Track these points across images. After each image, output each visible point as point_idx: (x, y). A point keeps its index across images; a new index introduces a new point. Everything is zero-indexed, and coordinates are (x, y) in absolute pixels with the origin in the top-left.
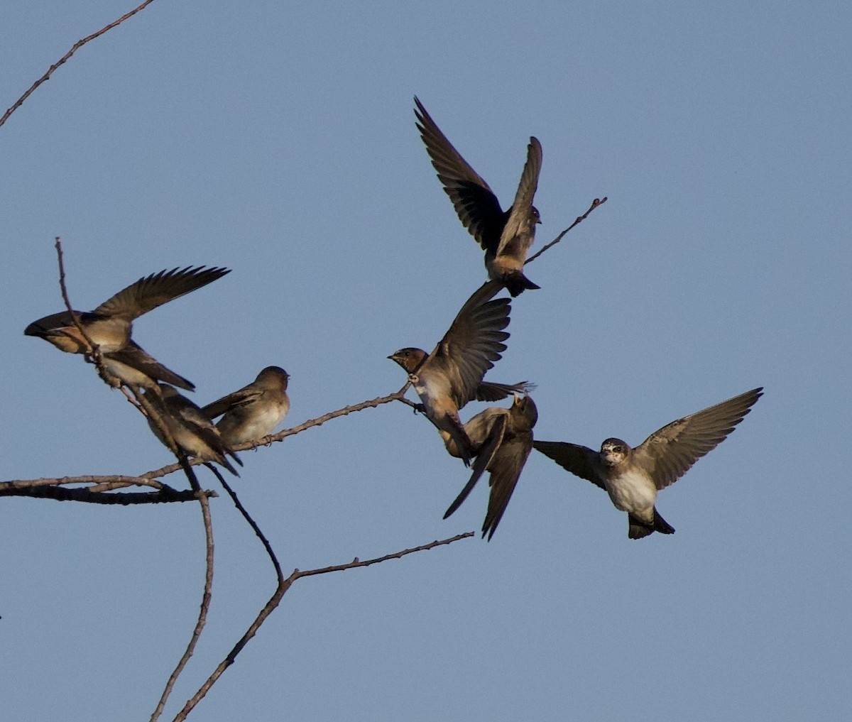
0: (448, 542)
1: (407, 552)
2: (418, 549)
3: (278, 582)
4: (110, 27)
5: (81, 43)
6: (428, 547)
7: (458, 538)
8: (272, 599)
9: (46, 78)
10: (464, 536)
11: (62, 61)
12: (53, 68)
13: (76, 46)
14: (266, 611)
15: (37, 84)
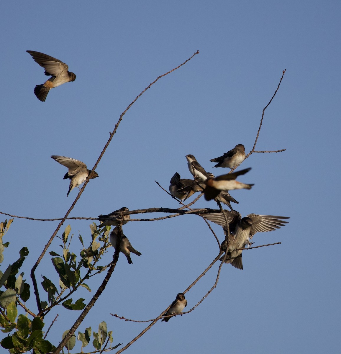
0: (273, 245)
1: (260, 246)
2: (263, 246)
3: (219, 252)
4: (169, 73)
5: (160, 77)
6: (266, 246)
7: (276, 244)
8: (217, 257)
9: (149, 87)
10: (278, 243)
11: (154, 82)
12: (151, 84)
13: (158, 78)
14: (215, 260)
15: (146, 89)
